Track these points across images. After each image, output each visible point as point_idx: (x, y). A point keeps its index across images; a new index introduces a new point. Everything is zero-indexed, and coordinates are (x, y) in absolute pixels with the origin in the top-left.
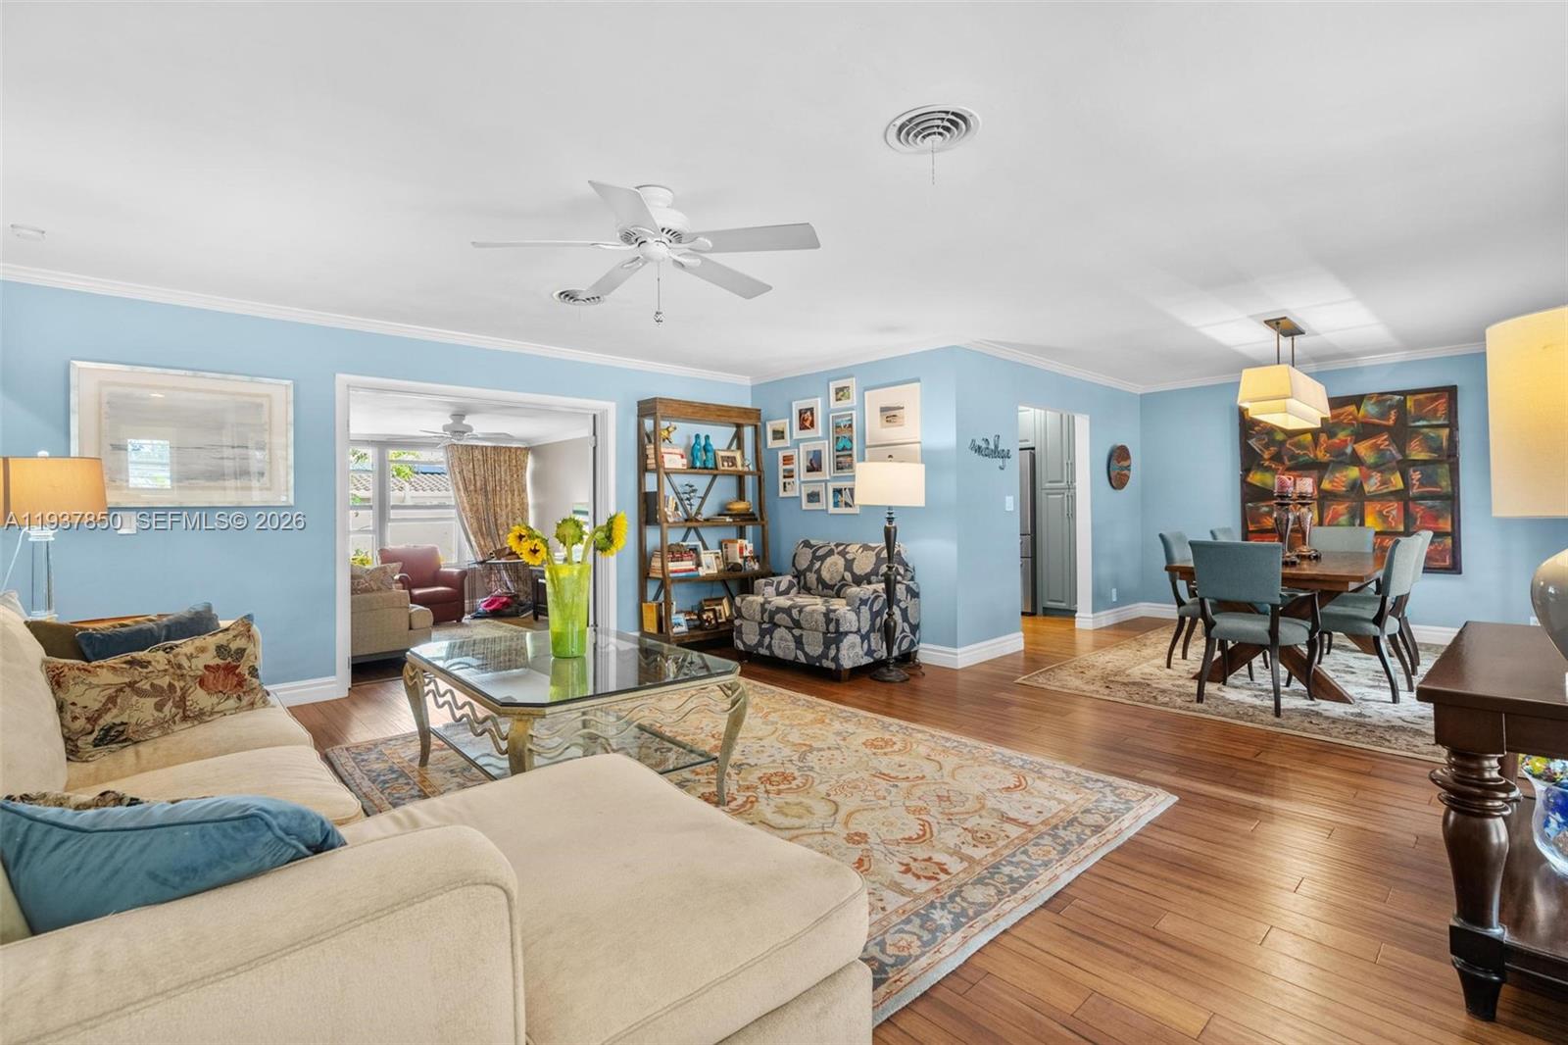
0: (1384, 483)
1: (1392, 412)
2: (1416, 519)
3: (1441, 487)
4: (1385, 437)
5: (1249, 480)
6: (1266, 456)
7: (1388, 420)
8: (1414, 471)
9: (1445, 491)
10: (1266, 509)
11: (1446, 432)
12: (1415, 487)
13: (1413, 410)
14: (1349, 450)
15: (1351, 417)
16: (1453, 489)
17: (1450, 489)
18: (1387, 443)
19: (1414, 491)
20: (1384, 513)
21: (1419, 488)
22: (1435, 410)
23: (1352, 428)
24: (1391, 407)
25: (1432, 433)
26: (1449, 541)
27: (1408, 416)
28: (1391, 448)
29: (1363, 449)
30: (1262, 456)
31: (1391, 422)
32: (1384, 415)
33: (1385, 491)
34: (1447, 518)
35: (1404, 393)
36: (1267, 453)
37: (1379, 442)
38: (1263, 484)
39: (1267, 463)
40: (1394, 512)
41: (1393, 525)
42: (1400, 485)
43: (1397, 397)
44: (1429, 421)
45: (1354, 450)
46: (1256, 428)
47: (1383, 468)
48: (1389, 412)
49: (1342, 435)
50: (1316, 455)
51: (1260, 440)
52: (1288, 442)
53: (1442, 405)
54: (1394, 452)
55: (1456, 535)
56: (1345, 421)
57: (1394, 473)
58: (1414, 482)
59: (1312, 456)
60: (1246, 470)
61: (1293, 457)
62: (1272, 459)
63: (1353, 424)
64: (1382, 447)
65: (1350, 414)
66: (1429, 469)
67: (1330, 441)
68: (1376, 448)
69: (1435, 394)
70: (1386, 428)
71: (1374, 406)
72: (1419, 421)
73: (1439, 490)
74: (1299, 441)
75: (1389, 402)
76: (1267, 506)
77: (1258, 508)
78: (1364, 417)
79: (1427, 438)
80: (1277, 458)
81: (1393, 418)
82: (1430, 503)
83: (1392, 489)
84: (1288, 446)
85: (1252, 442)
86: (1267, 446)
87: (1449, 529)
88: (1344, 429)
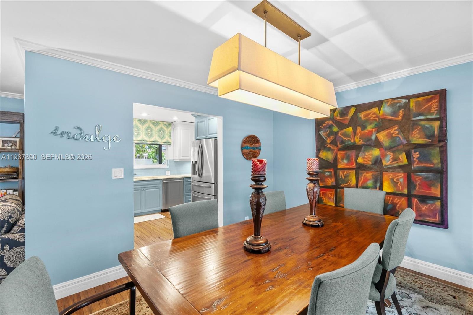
0: (395, 159)
1: (401, 111)
2: (415, 186)
3: (433, 164)
4: (396, 128)
5: (320, 156)
6: (328, 141)
7: (398, 116)
8: (415, 152)
9: (436, 166)
10: (328, 174)
11: (437, 124)
12: (415, 163)
13: (414, 109)
14: (373, 137)
15: (375, 115)
16: (442, 165)
17: (440, 166)
18: (397, 132)
19: (415, 166)
20: (395, 180)
21: (418, 164)
22: (430, 108)
23: (375, 123)
24: (400, 107)
25: (427, 125)
26: (438, 203)
27: (411, 113)
28: (399, 136)
29: (382, 136)
30: (326, 142)
31: (400, 118)
32: (395, 114)
33: (396, 165)
34: (437, 187)
35: (409, 98)
36: (329, 139)
37: (392, 132)
38: (327, 158)
39: (329, 146)
40: (401, 180)
41: (401, 189)
42: (405, 161)
43: (404, 101)
44: (425, 116)
45: (376, 137)
46: (324, 125)
47: (394, 149)
48: (399, 111)
49: (370, 128)
50: (354, 141)
51: (325, 131)
52: (340, 132)
53: (434, 104)
54: (401, 138)
55: (444, 199)
56: (371, 118)
57: (401, 153)
58: (415, 159)
59: (352, 141)
60: (318, 150)
61: (342, 142)
62: (332, 143)
63: (376, 120)
64: (393, 135)
65: (374, 114)
66: (426, 150)
67: (363, 131)
68: (390, 136)
69: (429, 96)
70: (396, 122)
71: (389, 108)
72: (418, 116)
73: (432, 166)
74: (345, 132)
75: (398, 104)
76: (329, 172)
77: (324, 173)
78: (383, 115)
79: (424, 128)
80: (334, 143)
81: (401, 115)
82: (425, 175)
83: (400, 164)
84: (339, 135)
85: (321, 133)
86: (329, 135)
87: (439, 195)
88: (371, 124)
